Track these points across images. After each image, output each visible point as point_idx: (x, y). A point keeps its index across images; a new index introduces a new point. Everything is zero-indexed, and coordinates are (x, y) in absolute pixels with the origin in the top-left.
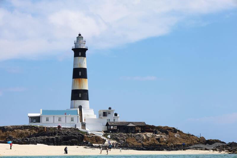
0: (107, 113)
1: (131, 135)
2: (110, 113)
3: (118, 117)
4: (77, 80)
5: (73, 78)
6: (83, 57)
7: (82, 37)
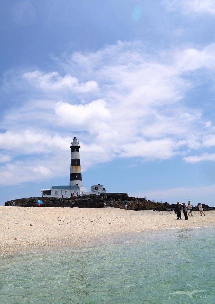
0: (98, 188)
1: (121, 202)
2: (100, 188)
3: (105, 191)
4: (74, 167)
5: (71, 166)
6: (78, 152)
7: (77, 139)
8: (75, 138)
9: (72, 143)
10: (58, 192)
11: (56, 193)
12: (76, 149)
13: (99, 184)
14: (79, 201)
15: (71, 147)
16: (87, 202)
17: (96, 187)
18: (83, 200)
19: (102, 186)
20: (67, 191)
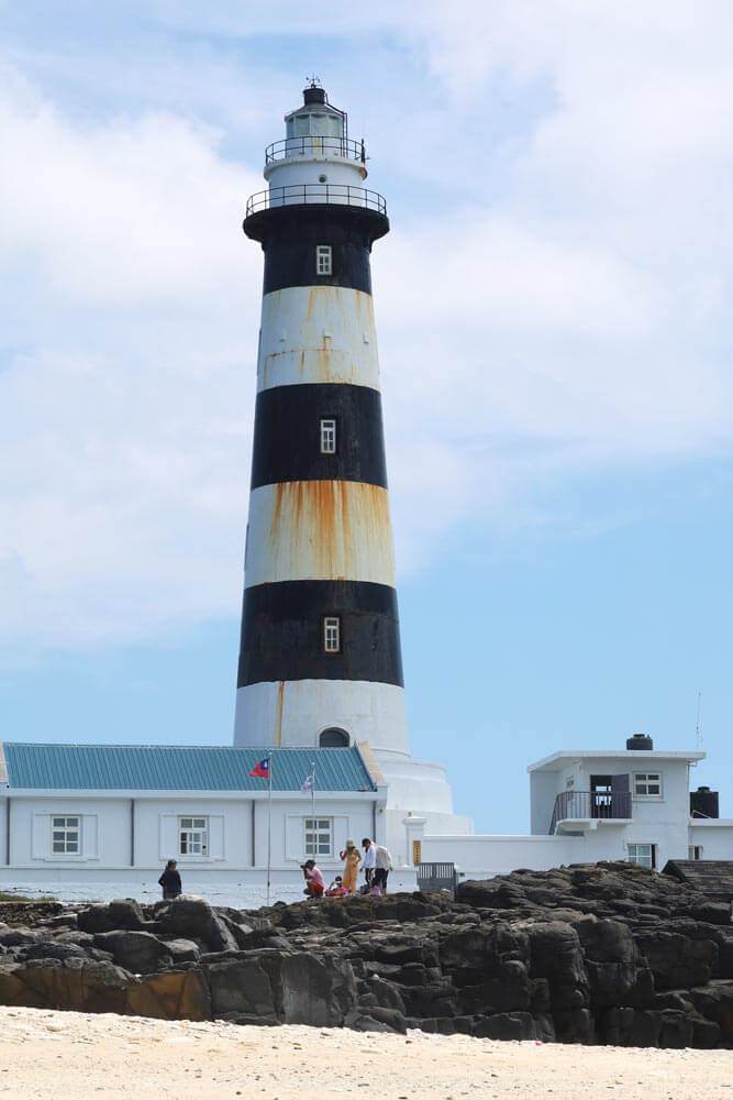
0: (632, 789)
2: (654, 790)
3: (728, 829)
4: (298, 497)
5: (258, 482)
6: (349, 294)
7: (340, 117)
8: (314, 96)
9: (269, 173)
10: (86, 832)
11: (65, 841)
12: (324, 258)
13: (639, 742)
14: (451, 943)
15: (256, 226)
16: (567, 959)
17: (596, 780)
18: (508, 942)
19: (683, 763)
20: (213, 826)
